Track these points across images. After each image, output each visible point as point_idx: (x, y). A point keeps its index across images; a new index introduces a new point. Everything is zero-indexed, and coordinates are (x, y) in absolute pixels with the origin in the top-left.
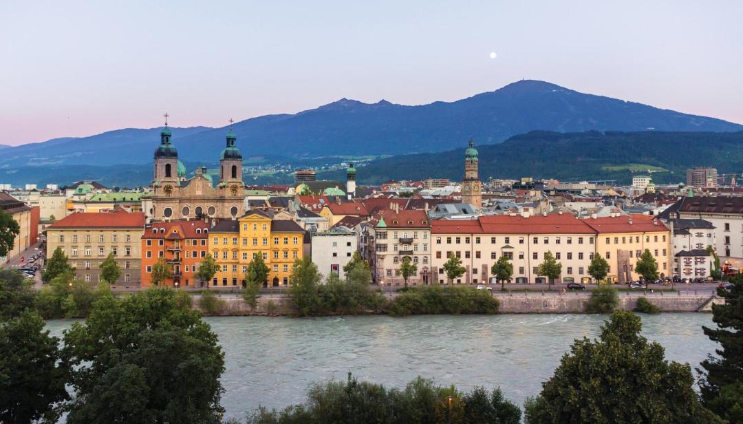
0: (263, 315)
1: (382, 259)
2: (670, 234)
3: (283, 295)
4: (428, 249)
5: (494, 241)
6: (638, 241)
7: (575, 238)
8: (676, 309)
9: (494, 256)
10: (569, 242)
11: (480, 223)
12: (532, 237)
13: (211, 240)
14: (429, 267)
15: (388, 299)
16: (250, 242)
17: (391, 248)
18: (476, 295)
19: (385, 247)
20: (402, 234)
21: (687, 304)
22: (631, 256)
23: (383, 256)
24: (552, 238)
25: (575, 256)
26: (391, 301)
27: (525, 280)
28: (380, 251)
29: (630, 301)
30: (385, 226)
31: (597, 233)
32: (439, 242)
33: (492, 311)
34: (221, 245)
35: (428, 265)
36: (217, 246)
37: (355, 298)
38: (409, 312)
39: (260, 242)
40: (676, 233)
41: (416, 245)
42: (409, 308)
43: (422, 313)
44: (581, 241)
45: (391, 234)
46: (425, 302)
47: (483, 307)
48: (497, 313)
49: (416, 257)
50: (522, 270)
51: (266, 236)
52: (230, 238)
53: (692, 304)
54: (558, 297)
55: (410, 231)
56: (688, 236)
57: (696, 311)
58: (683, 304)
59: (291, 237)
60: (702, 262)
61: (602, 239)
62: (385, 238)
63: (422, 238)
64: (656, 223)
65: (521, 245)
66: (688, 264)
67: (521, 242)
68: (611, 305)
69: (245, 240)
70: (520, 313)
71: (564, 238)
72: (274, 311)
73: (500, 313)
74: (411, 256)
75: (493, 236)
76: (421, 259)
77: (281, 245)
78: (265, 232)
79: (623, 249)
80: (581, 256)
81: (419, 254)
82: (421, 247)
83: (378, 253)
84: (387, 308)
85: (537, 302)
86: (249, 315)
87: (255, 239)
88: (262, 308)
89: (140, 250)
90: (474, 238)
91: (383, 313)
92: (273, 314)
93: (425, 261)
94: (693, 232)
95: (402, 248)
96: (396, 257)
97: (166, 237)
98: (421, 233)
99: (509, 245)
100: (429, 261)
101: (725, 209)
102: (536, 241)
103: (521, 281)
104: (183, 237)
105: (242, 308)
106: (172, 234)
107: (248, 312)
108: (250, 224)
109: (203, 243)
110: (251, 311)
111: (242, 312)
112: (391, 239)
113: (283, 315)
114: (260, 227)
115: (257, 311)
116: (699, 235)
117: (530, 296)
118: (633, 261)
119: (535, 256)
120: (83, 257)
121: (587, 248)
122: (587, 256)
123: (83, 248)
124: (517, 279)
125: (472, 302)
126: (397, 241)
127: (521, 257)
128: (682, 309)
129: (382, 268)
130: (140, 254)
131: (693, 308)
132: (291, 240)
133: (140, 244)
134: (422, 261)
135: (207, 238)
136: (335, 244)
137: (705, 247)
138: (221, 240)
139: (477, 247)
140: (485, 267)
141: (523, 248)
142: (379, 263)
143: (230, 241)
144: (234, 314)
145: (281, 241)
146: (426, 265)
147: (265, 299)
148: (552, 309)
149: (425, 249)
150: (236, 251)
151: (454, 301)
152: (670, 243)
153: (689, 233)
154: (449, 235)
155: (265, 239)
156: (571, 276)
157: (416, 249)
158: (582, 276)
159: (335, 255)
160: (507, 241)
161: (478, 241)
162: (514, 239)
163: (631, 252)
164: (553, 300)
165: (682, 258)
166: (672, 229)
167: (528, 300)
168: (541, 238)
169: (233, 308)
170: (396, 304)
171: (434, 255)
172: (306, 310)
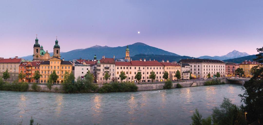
0: (53, 92)
1: (99, 74)
2: (181, 67)
3: (61, 85)
4: (114, 71)
5: (135, 68)
6: (174, 69)
7: (159, 67)
8: (186, 86)
9: (135, 73)
10: (157, 69)
11: (131, 63)
12: (147, 67)
13: (41, 67)
14: (115, 77)
15: (99, 87)
16: (53, 67)
17: (102, 70)
18: (130, 85)
19: (100, 70)
20: (105, 66)
21: (188, 85)
22: (173, 73)
23: (99, 73)
24: (153, 67)
25: (159, 73)
26: (100, 87)
27: (145, 81)
28: (98, 71)
29: (175, 85)
30: (100, 63)
31: (165, 66)
32: (118, 68)
33: (135, 90)
34: (44, 69)
35: (114, 76)
36: (43, 69)
37: (87, 86)
38: (107, 91)
39: (57, 68)
40: (182, 67)
41: (110, 69)
42: (107, 90)
43: (111, 92)
44: (160, 68)
45: (102, 65)
46: (112, 87)
47: (132, 89)
48: (137, 91)
49: (110, 74)
50: (144, 78)
51: (59, 65)
52: (47, 66)
53: (189, 85)
54: (156, 85)
55: (108, 65)
56: (185, 68)
57: (190, 87)
58: (187, 85)
59: (67, 66)
60: (188, 75)
61: (166, 68)
62: (100, 67)
63: (112, 67)
64: (177, 64)
65: (144, 70)
66: (185, 75)
67: (144, 69)
68: (171, 86)
69: (52, 67)
70: (144, 91)
71: (156, 67)
72: (57, 91)
73: (138, 91)
74: (108, 73)
75: (135, 66)
76: (112, 74)
77: (64, 69)
78: (58, 64)
79: (171, 71)
80: (160, 73)
81: (111, 72)
82: (112, 70)
83: (97, 72)
84: (99, 90)
85: (149, 87)
86: (48, 92)
87: (55, 67)
88: (53, 90)
89: (19, 70)
90: (129, 68)
91: (98, 92)
92: (57, 92)
93: (113, 75)
94: (186, 66)
95: (105, 70)
96: (103, 74)
97: (26, 66)
98: (112, 65)
99: (140, 69)
100: (115, 75)
101: (191, 62)
102: (148, 68)
103: (143, 81)
104: (32, 66)
105: (47, 89)
106: (28, 65)
107: (48, 91)
108: (53, 61)
109: (38, 68)
110: (49, 90)
111: (46, 91)
112: (102, 67)
113: (61, 92)
114: (57, 62)
115: (52, 91)
116: (187, 67)
117: (147, 85)
118: (174, 74)
119: (148, 73)
120: (2, 72)
121: (162, 71)
122: (162, 73)
123: (2, 69)
124: (142, 81)
125: (129, 87)
126: (104, 68)
127: (144, 73)
128: (187, 86)
129: (99, 77)
130: (19, 71)
131: (189, 86)
132: (67, 67)
133: (18, 68)
134: (112, 75)
135: (40, 66)
136: (83, 69)
137: (188, 71)
138: (44, 67)
139: (130, 70)
140: (132, 77)
141: (144, 71)
142: (98, 76)
143: (47, 67)
144: (43, 91)
145: (64, 67)
146: (113, 76)
147: (54, 86)
148: (154, 89)
149: (113, 71)
150: (49, 71)
151: (123, 87)
152: (181, 70)
153: (185, 67)
154: (121, 66)
155: (58, 67)
156: (157, 79)
157: (110, 71)
158: (160, 79)
159: (83, 73)
160: (139, 68)
161: (131, 68)
162: (142, 68)
163: (173, 72)
164: (154, 86)
165: (184, 73)
166: (181, 66)
167: (147, 86)
168: (149, 67)
169: (43, 89)
170: (102, 88)
171: (116, 73)
172: (68, 90)
